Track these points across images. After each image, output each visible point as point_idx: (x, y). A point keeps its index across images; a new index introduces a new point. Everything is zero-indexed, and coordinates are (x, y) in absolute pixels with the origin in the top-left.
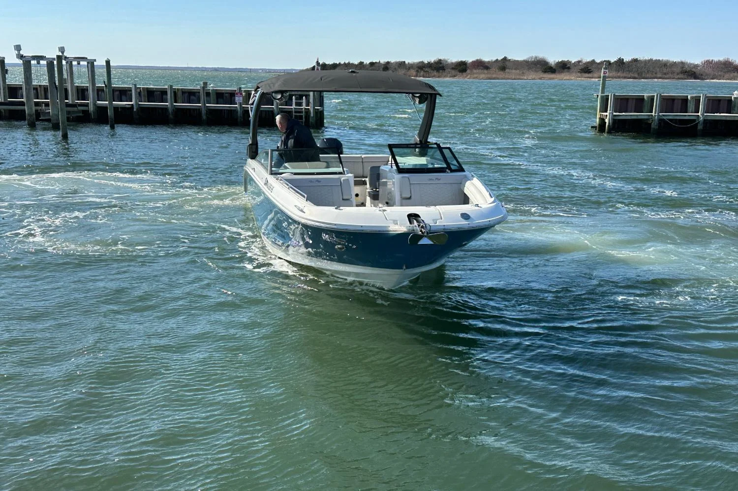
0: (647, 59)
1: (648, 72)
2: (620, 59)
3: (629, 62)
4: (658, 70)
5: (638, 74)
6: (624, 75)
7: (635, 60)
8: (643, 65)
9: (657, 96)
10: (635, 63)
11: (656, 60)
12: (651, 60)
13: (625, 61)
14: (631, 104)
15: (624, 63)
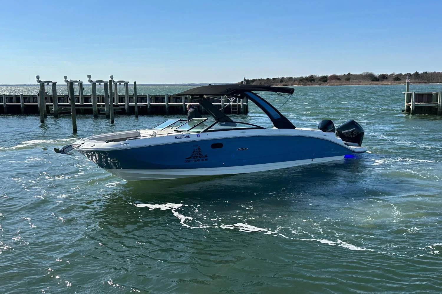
0: (432, 72)
1: (433, 79)
2: (416, 72)
3: (422, 74)
4: (439, 78)
5: (428, 80)
6: (419, 81)
7: (426, 73)
8: (430, 75)
10: (425, 75)
11: (438, 73)
12: (435, 72)
13: (419, 73)
15: (419, 75)
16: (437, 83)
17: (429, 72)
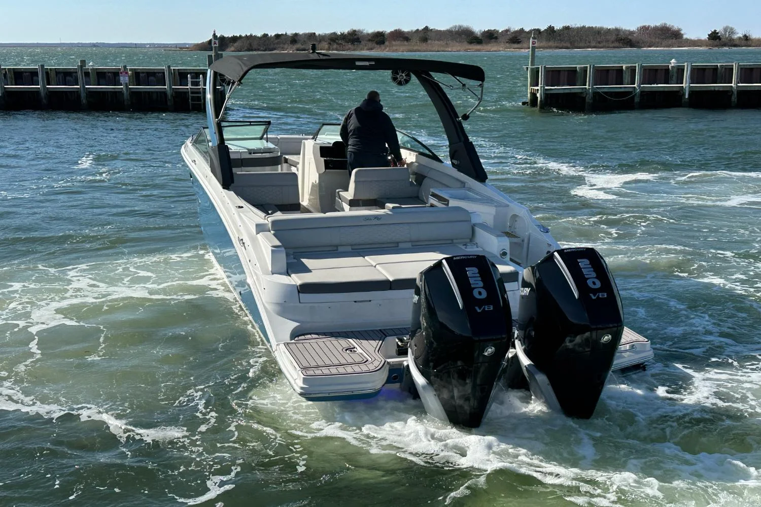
0: (579, 26)
1: (581, 40)
2: (550, 27)
3: (560, 31)
4: (592, 38)
5: (571, 43)
6: (556, 45)
7: (567, 28)
8: (575, 33)
9: (590, 67)
10: (566, 32)
11: (589, 27)
12: (584, 27)
13: (555, 29)
14: (564, 77)
15: (555, 31)
16: (588, 47)
17: (573, 26)
